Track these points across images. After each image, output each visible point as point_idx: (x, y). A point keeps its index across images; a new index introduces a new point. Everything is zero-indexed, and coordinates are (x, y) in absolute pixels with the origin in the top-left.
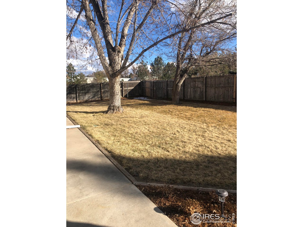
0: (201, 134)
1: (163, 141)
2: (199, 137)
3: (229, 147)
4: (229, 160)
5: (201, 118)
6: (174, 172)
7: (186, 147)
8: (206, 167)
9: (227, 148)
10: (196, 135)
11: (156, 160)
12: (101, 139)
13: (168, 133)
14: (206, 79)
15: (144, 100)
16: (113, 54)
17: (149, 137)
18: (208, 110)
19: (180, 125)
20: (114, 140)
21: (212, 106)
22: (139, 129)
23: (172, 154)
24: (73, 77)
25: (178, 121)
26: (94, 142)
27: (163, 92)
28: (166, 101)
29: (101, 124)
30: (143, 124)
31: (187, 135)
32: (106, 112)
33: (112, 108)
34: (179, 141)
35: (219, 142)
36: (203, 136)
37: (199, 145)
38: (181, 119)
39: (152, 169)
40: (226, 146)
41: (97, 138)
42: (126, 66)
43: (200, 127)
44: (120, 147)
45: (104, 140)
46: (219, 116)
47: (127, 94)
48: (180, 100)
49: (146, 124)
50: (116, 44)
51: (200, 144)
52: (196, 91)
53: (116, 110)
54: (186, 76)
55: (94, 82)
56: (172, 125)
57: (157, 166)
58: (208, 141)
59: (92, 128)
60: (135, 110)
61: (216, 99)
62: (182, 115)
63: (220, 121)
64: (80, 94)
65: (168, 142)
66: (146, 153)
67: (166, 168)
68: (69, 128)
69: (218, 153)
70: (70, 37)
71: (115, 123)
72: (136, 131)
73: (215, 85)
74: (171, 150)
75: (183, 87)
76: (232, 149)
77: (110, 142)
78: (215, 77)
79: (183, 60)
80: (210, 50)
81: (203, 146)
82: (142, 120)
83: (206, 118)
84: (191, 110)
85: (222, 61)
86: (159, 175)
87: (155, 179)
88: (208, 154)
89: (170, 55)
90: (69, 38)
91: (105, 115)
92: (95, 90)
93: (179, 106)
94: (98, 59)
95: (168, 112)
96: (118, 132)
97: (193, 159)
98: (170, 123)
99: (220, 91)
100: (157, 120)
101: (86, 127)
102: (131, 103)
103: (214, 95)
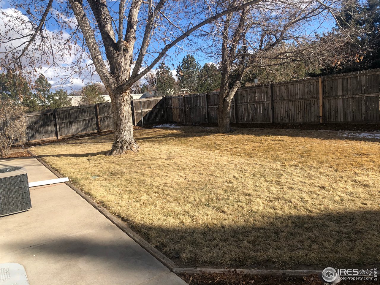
0: (274, 179)
1: (212, 195)
2: (272, 185)
3: (323, 198)
4: (327, 220)
5: (271, 152)
6: (239, 247)
7: (252, 203)
8: (291, 234)
9: (321, 201)
10: (266, 181)
11: (206, 229)
12: (107, 199)
13: (219, 181)
14: (272, 87)
15: (171, 129)
16: (116, 55)
17: (188, 191)
18: (280, 138)
19: (236, 167)
20: (129, 198)
21: (286, 132)
22: (169, 178)
23: (231, 216)
24: (47, 97)
25: (232, 160)
26: (96, 205)
27: (202, 113)
28: (207, 128)
29: (104, 173)
30: (175, 169)
31: (251, 183)
32: (110, 153)
33: (120, 145)
34: (240, 193)
35: (307, 190)
36: (278, 183)
37: (274, 198)
38: (236, 156)
39: (202, 243)
40: (318, 197)
41: (99, 198)
42: (139, 73)
43: (271, 168)
44: (142, 211)
45: (113, 200)
46: (300, 148)
47: (141, 121)
48: (232, 125)
49: (179, 168)
50: (120, 38)
51: (275, 196)
52: (256, 109)
53: (127, 148)
54: (238, 85)
55: (82, 103)
56: (224, 167)
57: (209, 238)
58: (287, 190)
59: (89, 181)
60: (158, 146)
61: (290, 119)
62: (238, 149)
63: (302, 156)
64: (62, 126)
65: (222, 196)
66: (187, 217)
67: (225, 241)
68: (49, 184)
69: (307, 210)
70: (41, 30)
71: (127, 171)
72: (164, 181)
73: (288, 97)
74: (229, 210)
75: (234, 103)
76: (330, 202)
77: (124, 203)
78: (287, 83)
79: (232, 58)
80: (276, 38)
81: (280, 199)
82: (172, 162)
83: (279, 152)
84: (252, 140)
85: (297, 56)
86: (215, 254)
87: (209, 260)
88: (290, 213)
89: (209, 51)
90: (39, 32)
91: (108, 158)
92: (88, 117)
93: (230, 135)
94: (91, 65)
95: (214, 145)
96: (135, 185)
97: (267, 223)
98: (220, 165)
99: (296, 106)
100: (197, 161)
101: (79, 180)
102: (149, 135)
103: (287, 114)
